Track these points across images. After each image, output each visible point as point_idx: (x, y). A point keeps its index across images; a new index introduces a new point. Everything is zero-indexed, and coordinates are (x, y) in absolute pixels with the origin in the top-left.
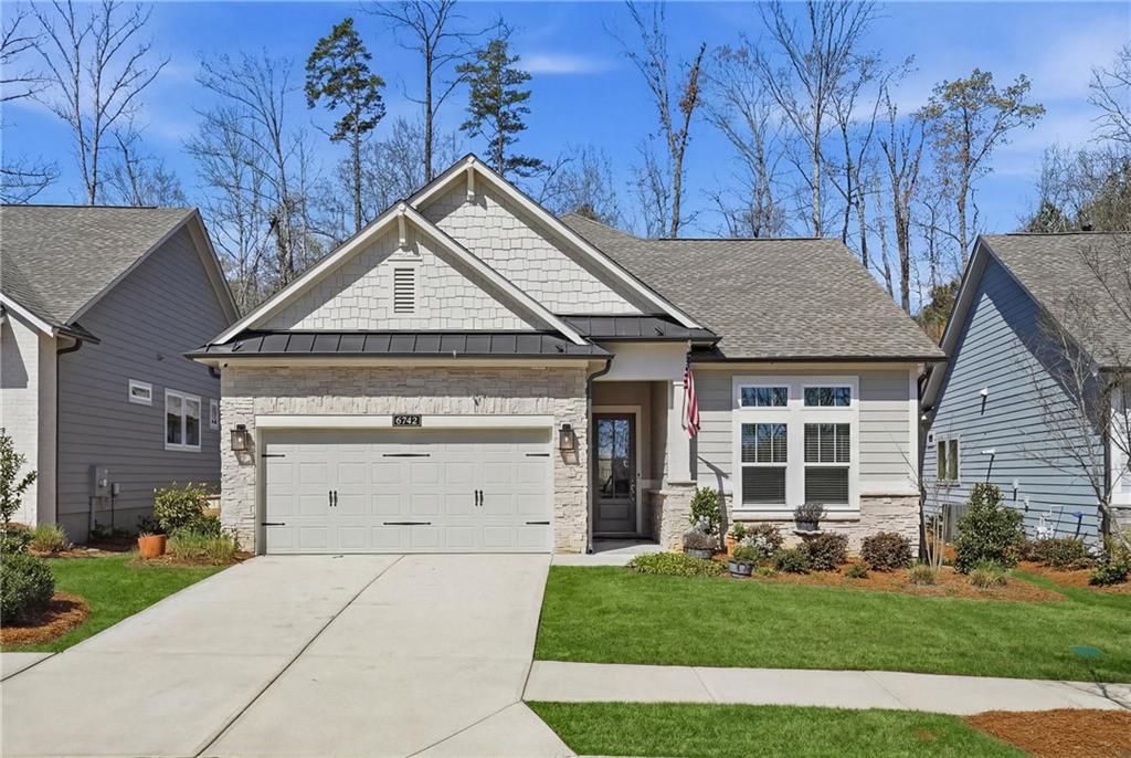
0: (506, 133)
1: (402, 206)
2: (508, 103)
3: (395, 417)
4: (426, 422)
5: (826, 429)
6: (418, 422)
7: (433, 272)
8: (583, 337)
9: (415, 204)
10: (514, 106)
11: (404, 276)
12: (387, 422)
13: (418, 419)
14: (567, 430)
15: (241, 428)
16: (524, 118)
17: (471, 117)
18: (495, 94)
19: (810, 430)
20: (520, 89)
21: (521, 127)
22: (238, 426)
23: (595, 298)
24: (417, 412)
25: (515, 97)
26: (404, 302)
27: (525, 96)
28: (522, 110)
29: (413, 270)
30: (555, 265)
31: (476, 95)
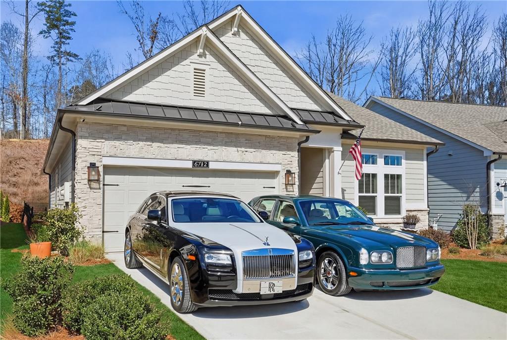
0: (63, 40)
1: (204, 28)
2: (64, 25)
3: (194, 162)
4: (212, 166)
5: (393, 176)
6: (208, 165)
7: (216, 73)
8: (302, 121)
9: (211, 27)
10: (67, 27)
11: (199, 74)
12: (189, 165)
13: (207, 164)
14: (289, 173)
15: (93, 166)
16: (72, 34)
17: (45, 28)
18: (58, 20)
19: (386, 176)
20: (70, 20)
21: (69, 38)
22: (91, 164)
23: (297, 99)
24: (206, 159)
25: (67, 23)
26: (199, 90)
27: (73, 24)
28: (71, 29)
29: (204, 70)
30: (278, 78)
31: (48, 19)
